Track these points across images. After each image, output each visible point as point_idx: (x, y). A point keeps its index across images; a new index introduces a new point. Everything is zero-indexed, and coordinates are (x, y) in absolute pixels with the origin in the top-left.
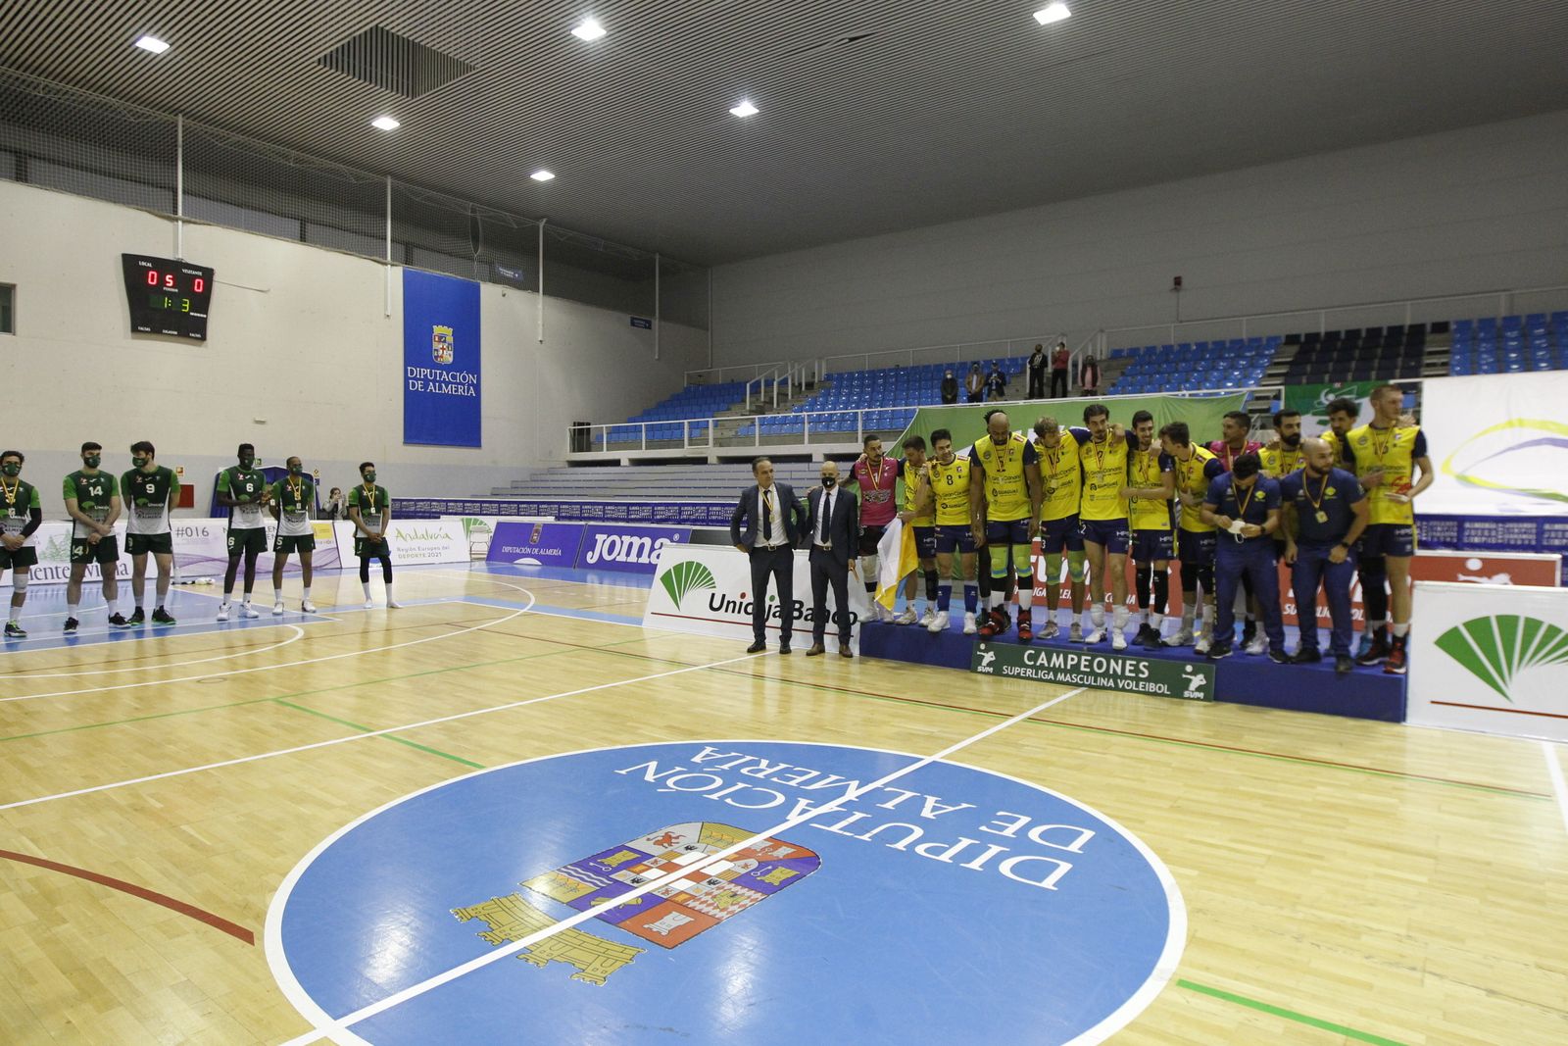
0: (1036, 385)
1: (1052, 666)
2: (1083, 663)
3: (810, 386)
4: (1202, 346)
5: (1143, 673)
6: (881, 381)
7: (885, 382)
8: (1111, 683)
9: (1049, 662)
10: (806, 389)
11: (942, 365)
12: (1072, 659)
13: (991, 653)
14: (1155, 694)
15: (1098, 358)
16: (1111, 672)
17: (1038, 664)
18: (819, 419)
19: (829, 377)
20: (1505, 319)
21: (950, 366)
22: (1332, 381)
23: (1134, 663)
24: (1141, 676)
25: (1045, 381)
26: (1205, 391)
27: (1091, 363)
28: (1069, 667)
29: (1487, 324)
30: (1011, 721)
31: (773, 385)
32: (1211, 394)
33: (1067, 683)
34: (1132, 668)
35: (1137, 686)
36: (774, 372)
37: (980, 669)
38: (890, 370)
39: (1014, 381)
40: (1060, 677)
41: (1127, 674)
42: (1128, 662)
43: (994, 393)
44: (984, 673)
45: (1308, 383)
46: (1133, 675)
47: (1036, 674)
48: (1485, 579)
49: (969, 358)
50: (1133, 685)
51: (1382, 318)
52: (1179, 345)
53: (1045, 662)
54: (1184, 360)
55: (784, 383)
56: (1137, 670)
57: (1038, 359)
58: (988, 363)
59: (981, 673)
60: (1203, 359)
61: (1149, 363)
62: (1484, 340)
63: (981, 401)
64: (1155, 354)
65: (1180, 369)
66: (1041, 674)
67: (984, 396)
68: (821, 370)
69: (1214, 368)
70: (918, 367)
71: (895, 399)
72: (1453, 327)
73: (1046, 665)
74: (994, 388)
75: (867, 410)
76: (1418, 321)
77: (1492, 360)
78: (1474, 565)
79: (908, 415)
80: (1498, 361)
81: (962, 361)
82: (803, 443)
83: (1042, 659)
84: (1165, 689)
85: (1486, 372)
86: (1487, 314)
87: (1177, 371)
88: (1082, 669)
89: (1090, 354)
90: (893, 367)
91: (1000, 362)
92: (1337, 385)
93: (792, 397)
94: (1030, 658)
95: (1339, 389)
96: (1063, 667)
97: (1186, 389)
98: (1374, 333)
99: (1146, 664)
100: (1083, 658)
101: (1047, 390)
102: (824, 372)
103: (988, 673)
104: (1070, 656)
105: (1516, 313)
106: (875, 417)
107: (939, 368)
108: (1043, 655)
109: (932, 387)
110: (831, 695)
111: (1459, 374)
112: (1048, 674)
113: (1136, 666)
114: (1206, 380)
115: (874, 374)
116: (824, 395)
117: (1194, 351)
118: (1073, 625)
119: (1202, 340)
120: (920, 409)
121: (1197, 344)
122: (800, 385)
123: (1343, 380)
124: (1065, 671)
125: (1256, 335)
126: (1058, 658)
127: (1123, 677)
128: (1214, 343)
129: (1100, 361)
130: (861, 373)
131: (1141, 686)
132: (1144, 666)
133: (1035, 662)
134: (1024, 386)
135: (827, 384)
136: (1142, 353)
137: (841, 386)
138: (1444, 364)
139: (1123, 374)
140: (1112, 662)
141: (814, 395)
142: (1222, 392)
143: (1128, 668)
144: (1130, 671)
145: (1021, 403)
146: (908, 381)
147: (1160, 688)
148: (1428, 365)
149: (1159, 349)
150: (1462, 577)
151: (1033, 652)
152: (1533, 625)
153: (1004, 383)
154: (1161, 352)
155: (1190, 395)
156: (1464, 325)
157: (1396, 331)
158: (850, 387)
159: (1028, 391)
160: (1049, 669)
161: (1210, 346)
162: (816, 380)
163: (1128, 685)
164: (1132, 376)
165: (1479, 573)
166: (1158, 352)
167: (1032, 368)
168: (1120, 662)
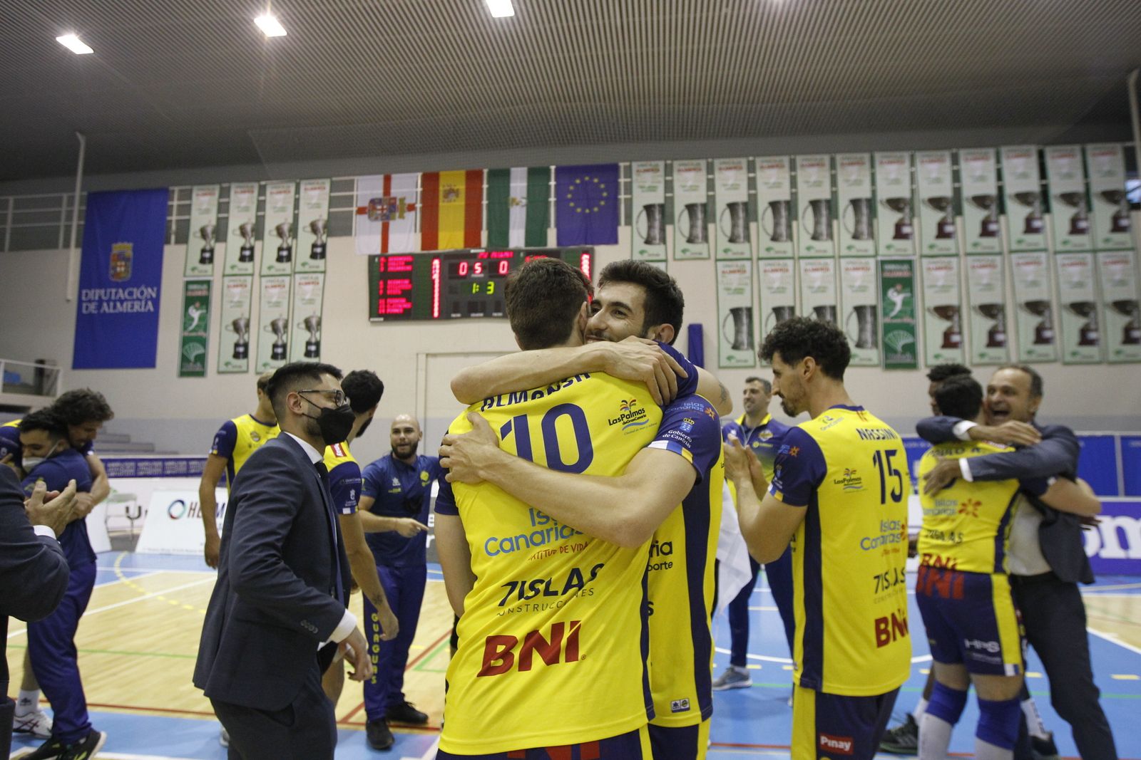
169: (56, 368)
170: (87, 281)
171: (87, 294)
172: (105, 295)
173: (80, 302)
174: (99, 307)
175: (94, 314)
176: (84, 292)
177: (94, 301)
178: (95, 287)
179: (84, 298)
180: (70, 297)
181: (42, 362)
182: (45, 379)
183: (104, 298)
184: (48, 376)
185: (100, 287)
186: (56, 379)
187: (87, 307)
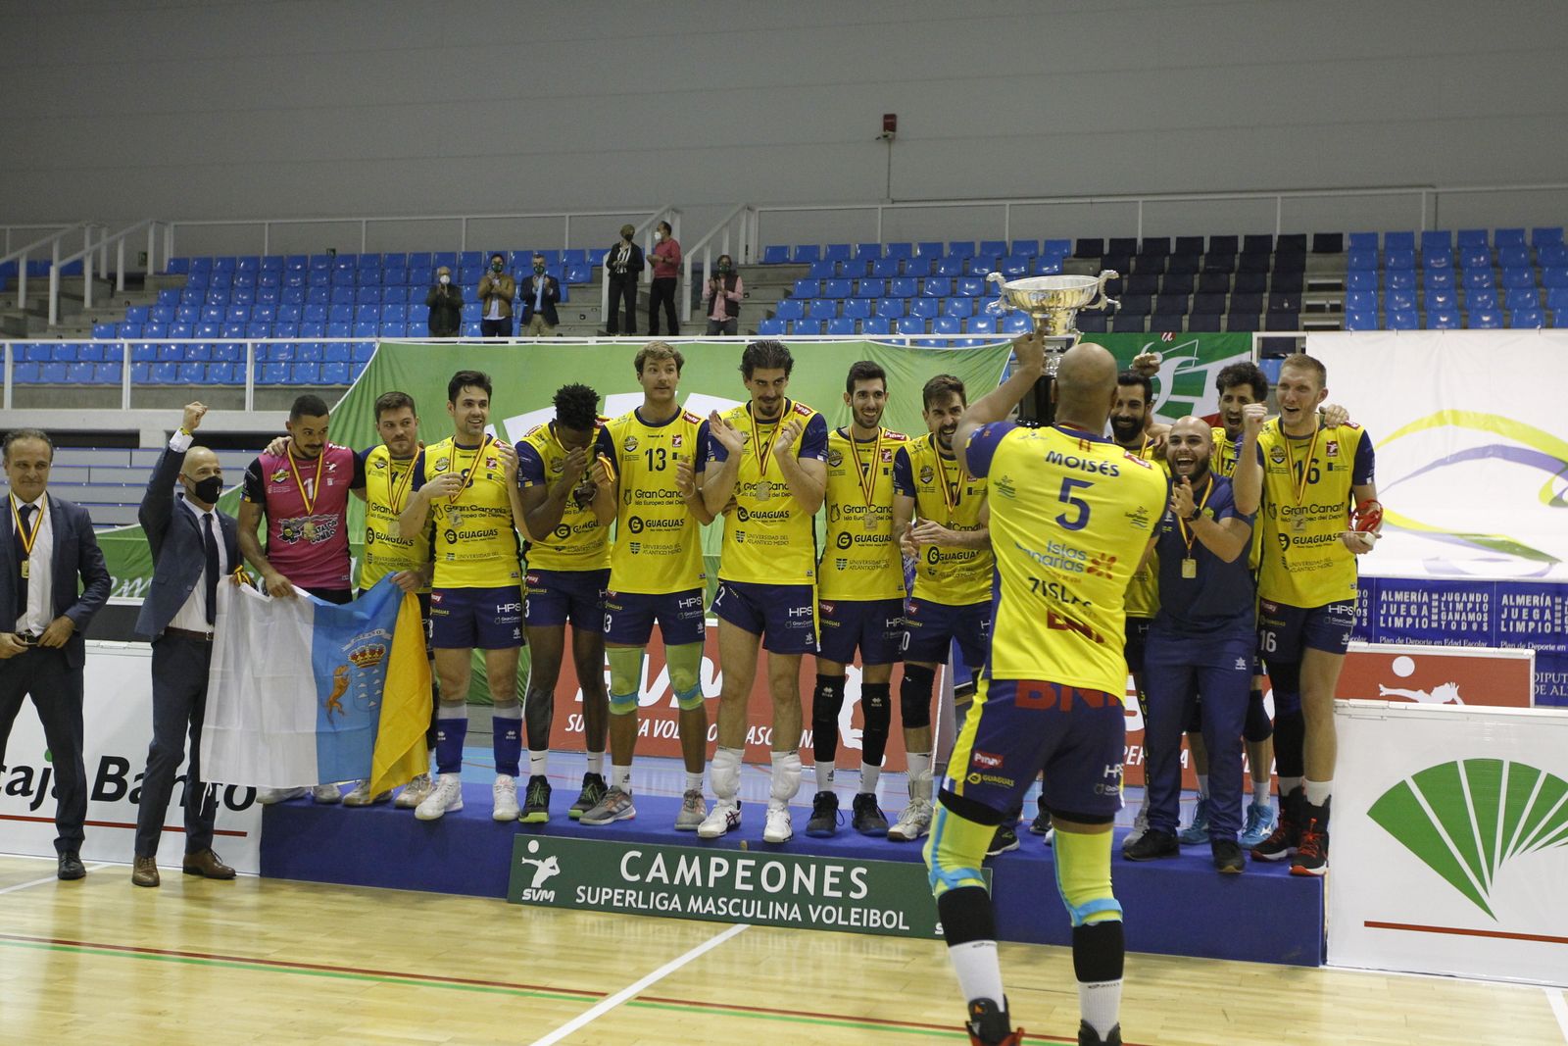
0: (622, 309)
1: (677, 882)
2: (740, 873)
3: (135, 281)
4: (932, 250)
5: (858, 890)
6: (295, 281)
7: (306, 284)
8: (796, 913)
9: (671, 876)
10: (126, 288)
11: (428, 255)
12: (719, 867)
13: (552, 861)
14: (881, 932)
15: (741, 261)
16: (796, 890)
17: (649, 879)
18: (155, 356)
19: (179, 266)
20: (1425, 235)
21: (446, 258)
22: (1157, 328)
23: (840, 869)
24: (853, 895)
25: (638, 301)
26: (939, 336)
27: (727, 272)
28: (711, 884)
29: (1400, 241)
30: (603, 1007)
31: (47, 274)
32: (949, 342)
33: (709, 918)
34: (836, 880)
35: (846, 917)
36: (49, 247)
37: (527, 894)
38: (319, 259)
39: (575, 296)
40: (695, 904)
41: (827, 892)
42: (829, 869)
43: (538, 318)
44: (538, 903)
45: (1116, 330)
46: (839, 894)
47: (646, 901)
48: (1420, 694)
49: (485, 248)
50: (837, 915)
51: (1239, 220)
52: (891, 246)
53: (664, 875)
54: (900, 275)
55: (73, 271)
56: (845, 885)
57: (625, 255)
58: (524, 257)
59: (530, 902)
60: (934, 274)
61: (837, 277)
62: (1394, 269)
63: (509, 334)
64: (848, 259)
65: (893, 291)
66: (655, 900)
67: (516, 326)
68: (163, 249)
69: (955, 294)
70: (377, 256)
71: (327, 321)
72: (1346, 243)
73: (666, 881)
74: (538, 306)
75: (265, 340)
76: (1293, 230)
77: (1408, 305)
78: (1404, 668)
79: (354, 358)
80: (1420, 307)
81: (472, 249)
82: (119, 405)
83: (658, 869)
84: (899, 920)
85: (1400, 327)
86: (1399, 226)
87: (887, 295)
88: (739, 886)
89: (725, 252)
90: (323, 251)
91: (550, 256)
92: (1168, 337)
93: (94, 302)
94: (634, 866)
95: (1169, 345)
96: (699, 883)
97: (906, 331)
98: (1224, 245)
99: (864, 871)
100: (741, 863)
101: (642, 319)
102: (169, 253)
103: (545, 903)
104: (714, 861)
105: (1441, 228)
106: (282, 356)
107: (422, 260)
108: (659, 859)
109: (407, 301)
110: (173, 968)
111: (1359, 327)
112: (670, 899)
113: (845, 877)
114: (940, 315)
115: (280, 266)
116: (167, 304)
117: (919, 257)
118: (687, 795)
119: (931, 238)
120: (382, 345)
121: (922, 246)
122: (112, 277)
123: (1176, 329)
124: (704, 892)
125: (1026, 236)
126: (689, 866)
127: (819, 899)
128: (954, 245)
129: (747, 267)
130: (253, 261)
131: (853, 916)
132: (859, 876)
133: (644, 875)
134: (597, 309)
135: (177, 280)
136: (822, 255)
137: (208, 286)
138: (1335, 308)
139: (788, 295)
140: (798, 871)
141: (145, 302)
142: (970, 337)
143: (828, 880)
144: (833, 887)
145: (592, 341)
146: (356, 284)
147: (890, 919)
148: (1311, 309)
149: (855, 251)
150: (1385, 691)
151: (638, 854)
152: (1523, 775)
153: (556, 298)
154: (857, 257)
155: (913, 342)
156: (1365, 241)
157: (1258, 244)
158: (228, 288)
159: (605, 318)
160: (671, 889)
161: (947, 251)
162: (150, 270)
163: (829, 915)
164: (806, 299)
165: (1411, 683)
166: (853, 255)
167: (613, 275)
168: (813, 868)
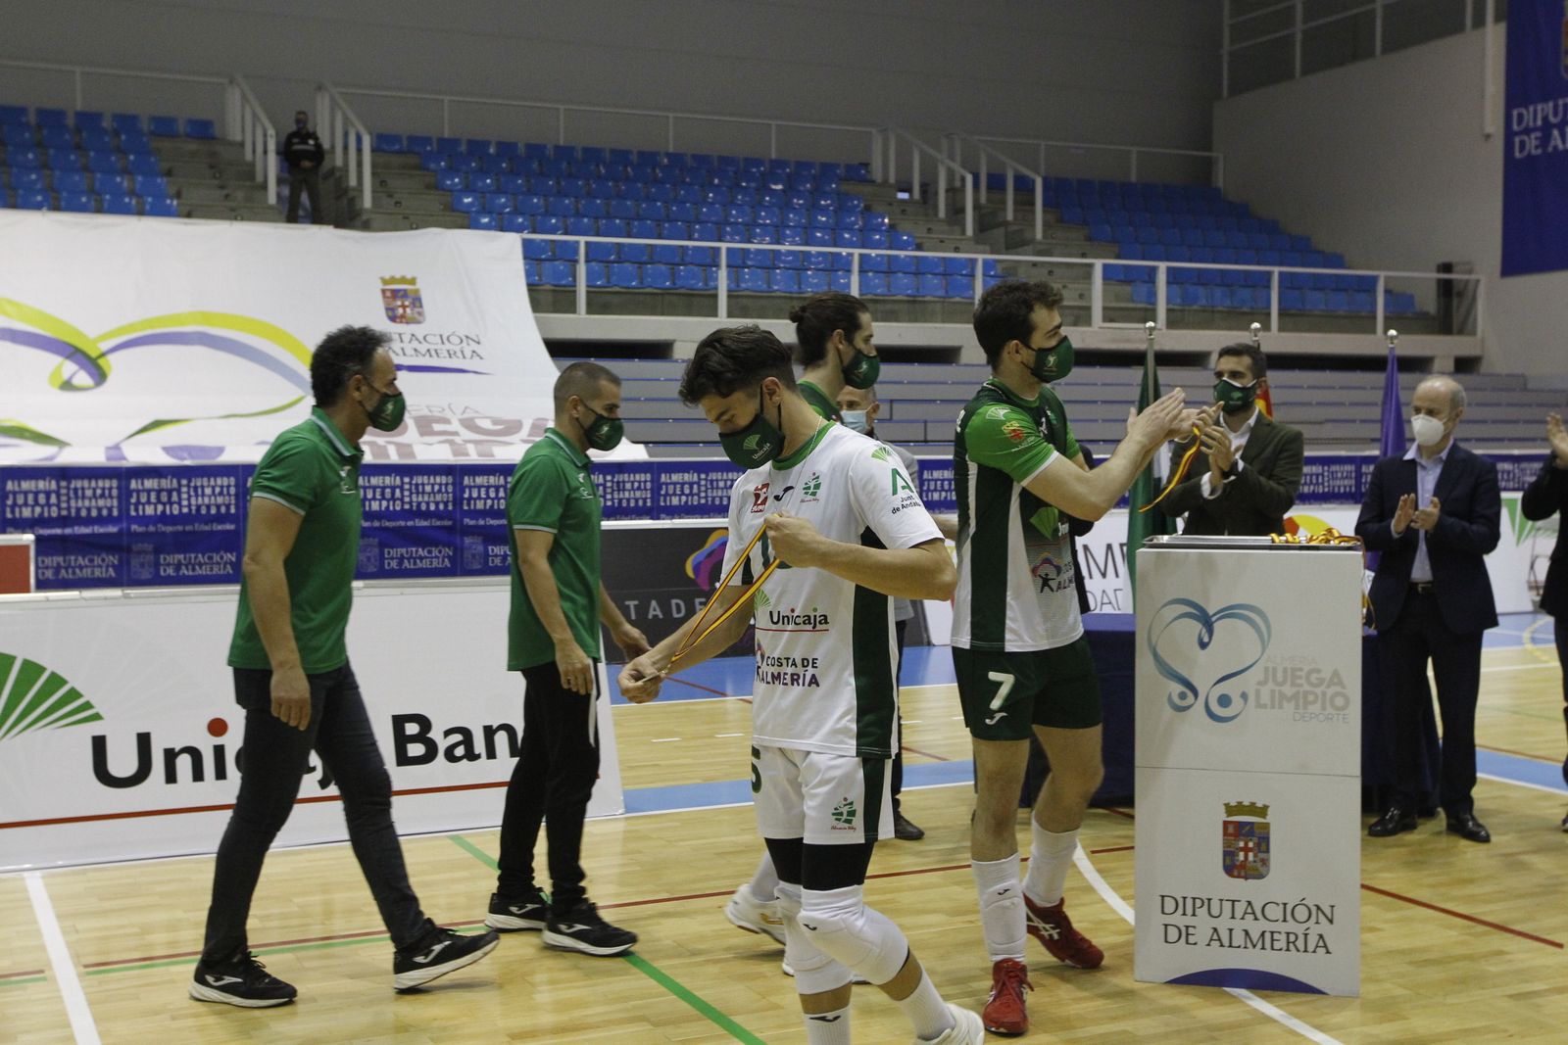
169: (1473, 277)
170: (1518, 93)
171: (1520, 117)
172: (1556, 114)
173: (1509, 135)
174: (1546, 139)
175: (1537, 157)
176: (1515, 113)
177: (1535, 129)
178: (1534, 102)
179: (1515, 127)
180: (1489, 129)
181: (1447, 268)
182: (1455, 302)
183: (1552, 119)
184: (1460, 295)
185: (1545, 100)
186: (1474, 299)
187: (1522, 145)
